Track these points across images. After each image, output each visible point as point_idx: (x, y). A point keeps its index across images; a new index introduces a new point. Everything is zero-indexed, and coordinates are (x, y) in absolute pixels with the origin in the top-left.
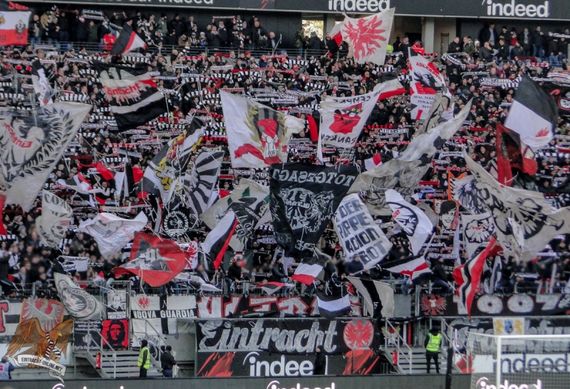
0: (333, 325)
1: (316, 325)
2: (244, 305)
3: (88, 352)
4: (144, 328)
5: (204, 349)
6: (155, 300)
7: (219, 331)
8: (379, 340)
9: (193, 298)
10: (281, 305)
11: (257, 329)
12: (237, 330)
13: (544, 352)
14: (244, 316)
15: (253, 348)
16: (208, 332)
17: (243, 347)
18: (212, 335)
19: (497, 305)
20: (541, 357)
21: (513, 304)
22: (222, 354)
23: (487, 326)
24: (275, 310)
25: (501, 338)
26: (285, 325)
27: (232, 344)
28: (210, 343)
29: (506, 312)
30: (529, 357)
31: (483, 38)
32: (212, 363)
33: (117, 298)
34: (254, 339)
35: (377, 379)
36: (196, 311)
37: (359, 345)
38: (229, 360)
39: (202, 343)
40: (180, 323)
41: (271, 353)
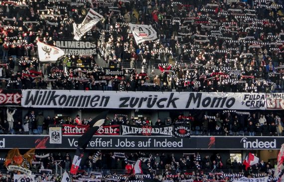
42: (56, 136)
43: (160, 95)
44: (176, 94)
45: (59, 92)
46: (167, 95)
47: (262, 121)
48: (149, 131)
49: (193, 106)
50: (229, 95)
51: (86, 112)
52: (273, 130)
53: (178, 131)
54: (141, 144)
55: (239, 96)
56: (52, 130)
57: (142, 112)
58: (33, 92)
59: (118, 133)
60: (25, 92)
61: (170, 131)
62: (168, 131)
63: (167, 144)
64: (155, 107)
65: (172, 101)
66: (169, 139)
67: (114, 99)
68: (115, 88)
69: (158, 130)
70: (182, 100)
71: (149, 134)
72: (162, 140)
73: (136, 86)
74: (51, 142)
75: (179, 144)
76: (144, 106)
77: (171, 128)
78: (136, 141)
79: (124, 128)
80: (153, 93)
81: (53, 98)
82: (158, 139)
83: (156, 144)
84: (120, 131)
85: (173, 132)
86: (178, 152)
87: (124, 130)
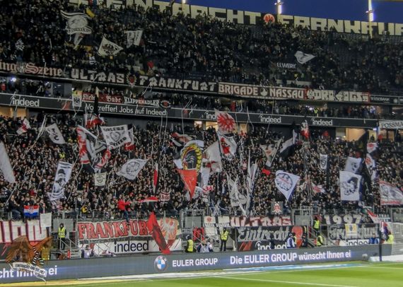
0: (287, 229)
1: (281, 229)
5: (240, 240)
7: (245, 231)
9: (228, 218)
10: (262, 220)
11: (260, 231)
12: (252, 231)
13: (365, 239)
15: (258, 239)
16: (241, 232)
17: (254, 239)
18: (243, 234)
19: (340, 219)
20: (363, 241)
21: (345, 219)
22: (247, 242)
27: (250, 238)
28: (243, 237)
30: (359, 241)
32: (244, 247)
34: (258, 235)
36: (230, 223)
38: (250, 245)
39: (239, 237)
48: (143, 102)
53: (163, 104)
54: (137, 111)
59: (121, 102)
61: (157, 103)
62: (156, 103)
63: (155, 114)
66: (157, 109)
69: (149, 102)
71: (143, 105)
72: (152, 109)
75: (163, 114)
77: (158, 101)
79: (126, 98)
82: (149, 109)
83: (148, 112)
84: (123, 101)
85: (159, 104)
87: (126, 100)
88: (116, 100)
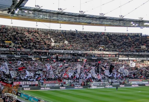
2: (74, 81)
3: (63, 84)
4: (67, 83)
5: (71, 84)
6: (68, 80)
8: (84, 83)
11: (75, 82)
14: (74, 82)
15: (75, 84)
16: (72, 83)
19: (93, 80)
20: (96, 84)
21: (94, 80)
23: (92, 82)
24: (76, 81)
25: (93, 83)
26: (77, 82)
29: (94, 81)
31: (92, 60)
33: (65, 80)
35: (84, 86)
37: (83, 84)
38: (73, 85)
40: (70, 82)
41: (76, 84)
42: (54, 56)
43: (69, 51)
44: (71, 51)
45: (54, 50)
46: (70, 51)
47: (83, 55)
49: (73, 53)
50: (78, 51)
51: (58, 53)
52: (84, 56)
54: (66, 58)
55: (80, 51)
56: (53, 55)
57: (66, 53)
58: (51, 50)
60: (49, 50)
62: (70, 56)
63: (70, 58)
64: (68, 53)
65: (70, 52)
67: (62, 51)
68: (62, 50)
69: (68, 56)
70: (72, 52)
73: (65, 50)
74: (53, 57)
75: (71, 58)
76: (66, 52)
78: (65, 57)
80: (68, 51)
81: (53, 51)
84: (63, 56)
86: (71, 59)
88: (62, 56)
